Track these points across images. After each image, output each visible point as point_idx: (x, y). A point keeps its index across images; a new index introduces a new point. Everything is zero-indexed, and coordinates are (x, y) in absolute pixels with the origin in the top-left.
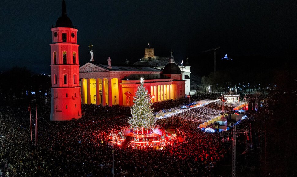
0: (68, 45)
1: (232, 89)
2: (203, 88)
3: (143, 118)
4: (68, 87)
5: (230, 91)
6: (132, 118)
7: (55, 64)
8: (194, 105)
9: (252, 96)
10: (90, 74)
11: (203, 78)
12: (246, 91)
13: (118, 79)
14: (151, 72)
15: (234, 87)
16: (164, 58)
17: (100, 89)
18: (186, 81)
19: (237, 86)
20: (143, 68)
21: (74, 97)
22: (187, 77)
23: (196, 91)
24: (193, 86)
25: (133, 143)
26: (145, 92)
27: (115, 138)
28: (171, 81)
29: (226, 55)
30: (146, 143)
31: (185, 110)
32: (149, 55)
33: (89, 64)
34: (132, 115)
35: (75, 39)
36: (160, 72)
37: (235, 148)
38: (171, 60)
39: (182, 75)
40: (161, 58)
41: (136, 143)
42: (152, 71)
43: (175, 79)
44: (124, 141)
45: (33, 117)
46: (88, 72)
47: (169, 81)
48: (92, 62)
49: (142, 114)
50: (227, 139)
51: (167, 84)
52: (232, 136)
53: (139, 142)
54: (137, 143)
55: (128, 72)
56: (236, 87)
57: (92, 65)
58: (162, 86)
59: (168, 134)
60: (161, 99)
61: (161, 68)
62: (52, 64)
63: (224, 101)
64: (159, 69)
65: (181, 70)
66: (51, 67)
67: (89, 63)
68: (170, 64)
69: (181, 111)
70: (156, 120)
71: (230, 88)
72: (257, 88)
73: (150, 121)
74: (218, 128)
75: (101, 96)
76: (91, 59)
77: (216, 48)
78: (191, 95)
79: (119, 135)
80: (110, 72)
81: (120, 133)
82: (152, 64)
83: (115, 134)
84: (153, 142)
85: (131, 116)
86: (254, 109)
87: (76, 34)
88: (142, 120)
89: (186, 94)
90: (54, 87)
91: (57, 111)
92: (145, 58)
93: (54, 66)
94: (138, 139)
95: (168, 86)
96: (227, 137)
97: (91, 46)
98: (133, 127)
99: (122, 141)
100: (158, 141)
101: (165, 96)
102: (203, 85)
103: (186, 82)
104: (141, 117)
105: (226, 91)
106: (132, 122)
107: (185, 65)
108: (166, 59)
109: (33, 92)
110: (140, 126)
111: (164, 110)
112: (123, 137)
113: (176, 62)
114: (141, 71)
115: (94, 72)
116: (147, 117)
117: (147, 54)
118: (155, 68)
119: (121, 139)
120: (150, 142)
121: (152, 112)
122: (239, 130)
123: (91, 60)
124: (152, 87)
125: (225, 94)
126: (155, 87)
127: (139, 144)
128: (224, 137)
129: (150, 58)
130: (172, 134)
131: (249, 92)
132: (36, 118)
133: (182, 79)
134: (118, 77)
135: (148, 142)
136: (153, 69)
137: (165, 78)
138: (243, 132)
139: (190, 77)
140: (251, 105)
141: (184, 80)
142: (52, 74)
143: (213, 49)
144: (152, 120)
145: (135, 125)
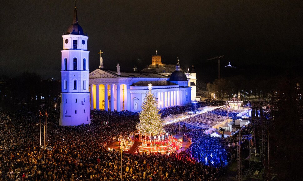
0: (78, 52)
1: (236, 96)
2: (208, 94)
3: (151, 124)
4: (78, 93)
5: (233, 97)
6: (140, 123)
7: (66, 70)
8: (200, 111)
9: (254, 102)
10: (99, 80)
11: (208, 85)
12: (249, 98)
13: (126, 85)
14: (158, 79)
15: (238, 94)
16: (170, 65)
17: (109, 94)
18: (192, 87)
19: (241, 92)
20: (151, 75)
21: (83, 103)
22: (192, 84)
23: (201, 97)
24: (198, 92)
25: (141, 148)
26: (153, 98)
27: (123, 143)
28: (177, 88)
29: (230, 63)
30: (154, 148)
31: (191, 116)
32: (156, 62)
33: (98, 71)
34: (141, 120)
35: (85, 46)
36: (167, 79)
37: (240, 153)
38: (177, 67)
39: (188, 82)
40: (168, 66)
41: (143, 148)
42: (160, 78)
43: (181, 85)
44: (132, 146)
45: (43, 122)
46: (97, 78)
47: (175, 88)
48: (101, 69)
49: (150, 120)
50: (233, 144)
51: (174, 91)
52: (238, 141)
53: (147, 147)
54: (145, 149)
55: (136, 78)
56: (239, 94)
57: (102, 72)
58: (168, 92)
59: (175, 139)
60: (168, 105)
61: (168, 75)
62: (62, 70)
63: (229, 107)
64: (166, 75)
65: (187, 77)
66: (62, 73)
67: (98, 69)
68: (177, 71)
69: (187, 117)
70: (163, 125)
71: (233, 95)
72: (259, 95)
73: (158, 127)
74: (223, 133)
75: (110, 102)
76: (100, 65)
77: (220, 57)
78: (197, 101)
79: (127, 140)
80: (119, 78)
81: (128, 138)
82: (159, 71)
83: (123, 140)
84: (160, 147)
85: (139, 121)
86: (257, 115)
87: (87, 41)
88: (150, 125)
89: (191, 100)
90: (64, 93)
91: (66, 116)
92: (152, 65)
93: (64, 71)
94: (146, 144)
95: (175, 92)
96: (233, 142)
97: (101, 53)
98: (141, 132)
99: (130, 146)
100: (166, 146)
101: (172, 102)
102: (208, 91)
103: (191, 89)
104: (149, 123)
105: (230, 97)
106: (140, 127)
107: (191, 72)
108: (173, 66)
109: (43, 97)
110: (147, 131)
111: (170, 116)
112: (131, 142)
113: (182, 69)
114: (148, 77)
115: (103, 78)
116: (155, 123)
117: (154, 61)
118: (162, 75)
119: (129, 144)
120: (157, 147)
121: (160, 117)
122: (244, 136)
123: (100, 67)
124: (159, 93)
125: (229, 100)
126: (162, 93)
127: (147, 149)
128: (229, 142)
129: (157, 65)
130: (179, 139)
131: (252, 99)
132: (45, 123)
133: (188, 86)
134: (126, 83)
135: (155, 147)
136: (160, 76)
137: (172, 85)
138: (248, 137)
139: (196, 84)
140: (254, 111)
141: (190, 87)
142: (62, 80)
143: (217, 57)
144: (160, 126)
145: (143, 131)
